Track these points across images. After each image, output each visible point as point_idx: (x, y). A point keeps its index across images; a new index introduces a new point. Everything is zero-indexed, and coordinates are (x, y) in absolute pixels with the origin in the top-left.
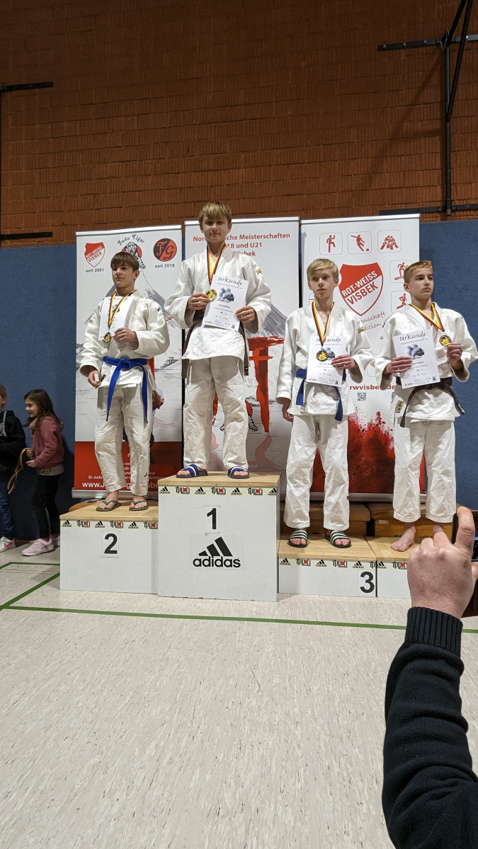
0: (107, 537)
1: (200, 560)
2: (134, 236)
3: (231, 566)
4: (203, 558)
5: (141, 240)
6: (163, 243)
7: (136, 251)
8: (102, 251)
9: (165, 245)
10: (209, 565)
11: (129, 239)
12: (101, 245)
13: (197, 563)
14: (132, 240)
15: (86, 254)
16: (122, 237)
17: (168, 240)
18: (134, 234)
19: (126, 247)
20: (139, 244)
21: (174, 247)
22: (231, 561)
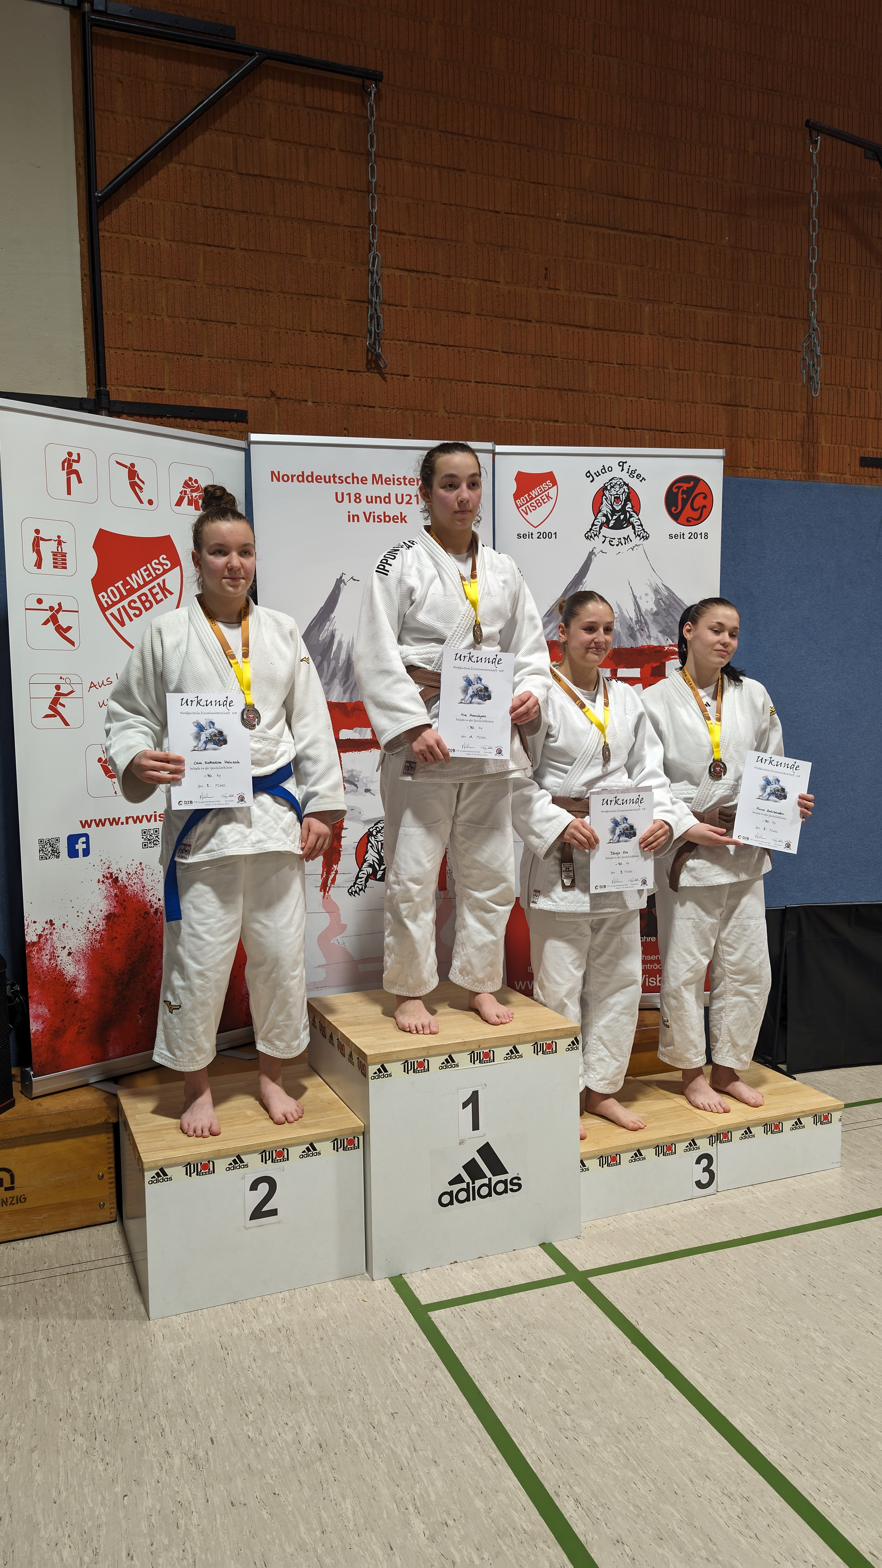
0: (254, 1187)
1: (450, 1194)
2: (622, 464)
3: (505, 1191)
4: (455, 1188)
5: (638, 476)
6: (685, 486)
7: (628, 499)
8: (552, 492)
9: (689, 492)
10: (468, 1199)
11: (610, 469)
12: (550, 477)
13: (446, 1199)
14: (617, 472)
15: (517, 496)
16: (595, 465)
17: (696, 480)
18: (623, 459)
19: (605, 488)
20: (634, 483)
21: (707, 495)
22: (505, 1182)
